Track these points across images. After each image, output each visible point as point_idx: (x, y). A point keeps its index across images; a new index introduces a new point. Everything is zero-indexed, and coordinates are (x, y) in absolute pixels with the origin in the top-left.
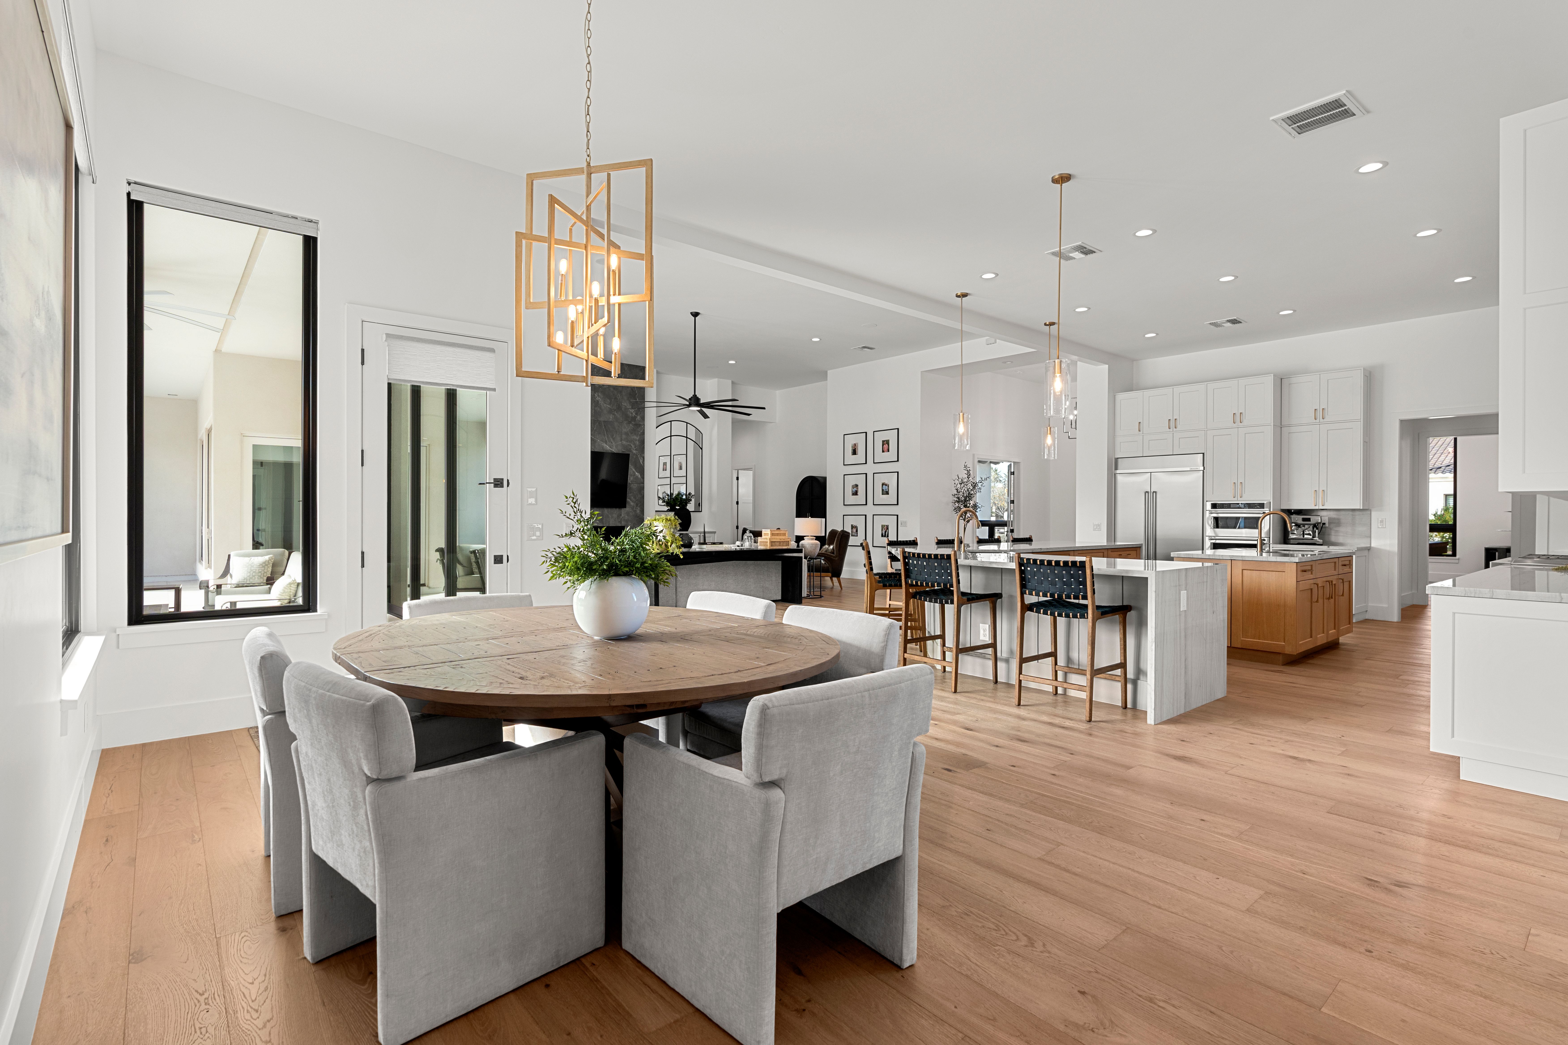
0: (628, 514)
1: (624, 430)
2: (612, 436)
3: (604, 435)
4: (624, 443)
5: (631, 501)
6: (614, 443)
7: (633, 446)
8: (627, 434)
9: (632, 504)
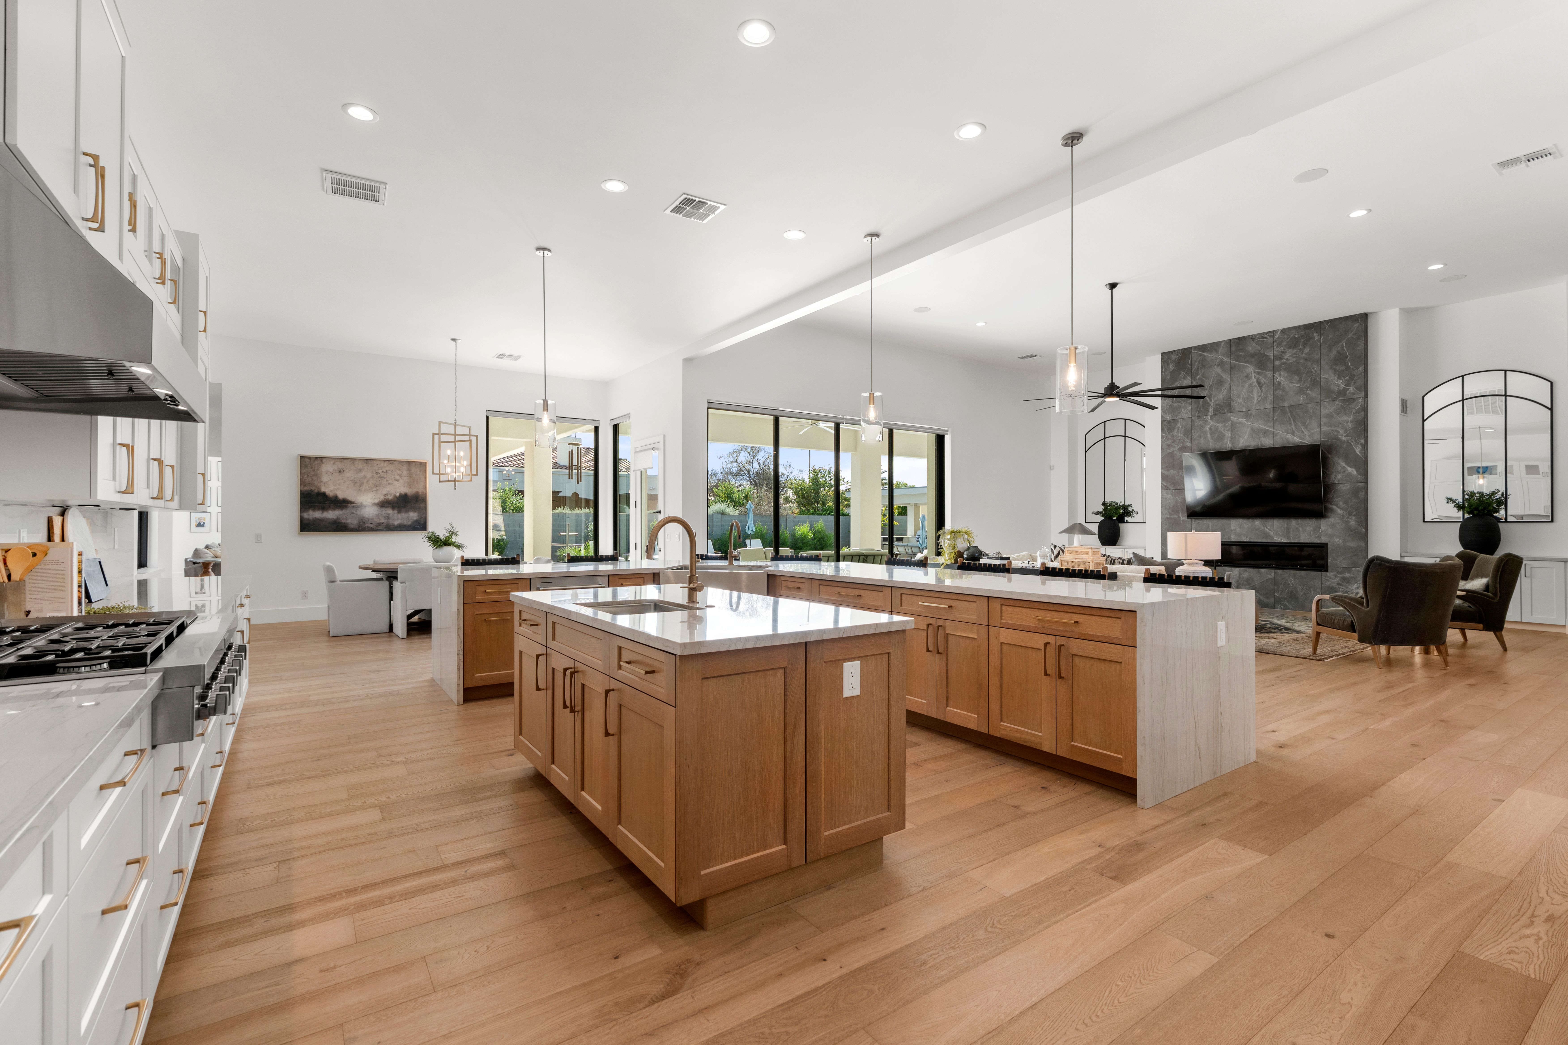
0: (1333, 526)
1: (1324, 412)
2: (1304, 423)
3: (1291, 424)
4: (1324, 429)
5: (1339, 509)
6: (1306, 433)
7: (1341, 431)
8: (1330, 416)
9: (1340, 512)
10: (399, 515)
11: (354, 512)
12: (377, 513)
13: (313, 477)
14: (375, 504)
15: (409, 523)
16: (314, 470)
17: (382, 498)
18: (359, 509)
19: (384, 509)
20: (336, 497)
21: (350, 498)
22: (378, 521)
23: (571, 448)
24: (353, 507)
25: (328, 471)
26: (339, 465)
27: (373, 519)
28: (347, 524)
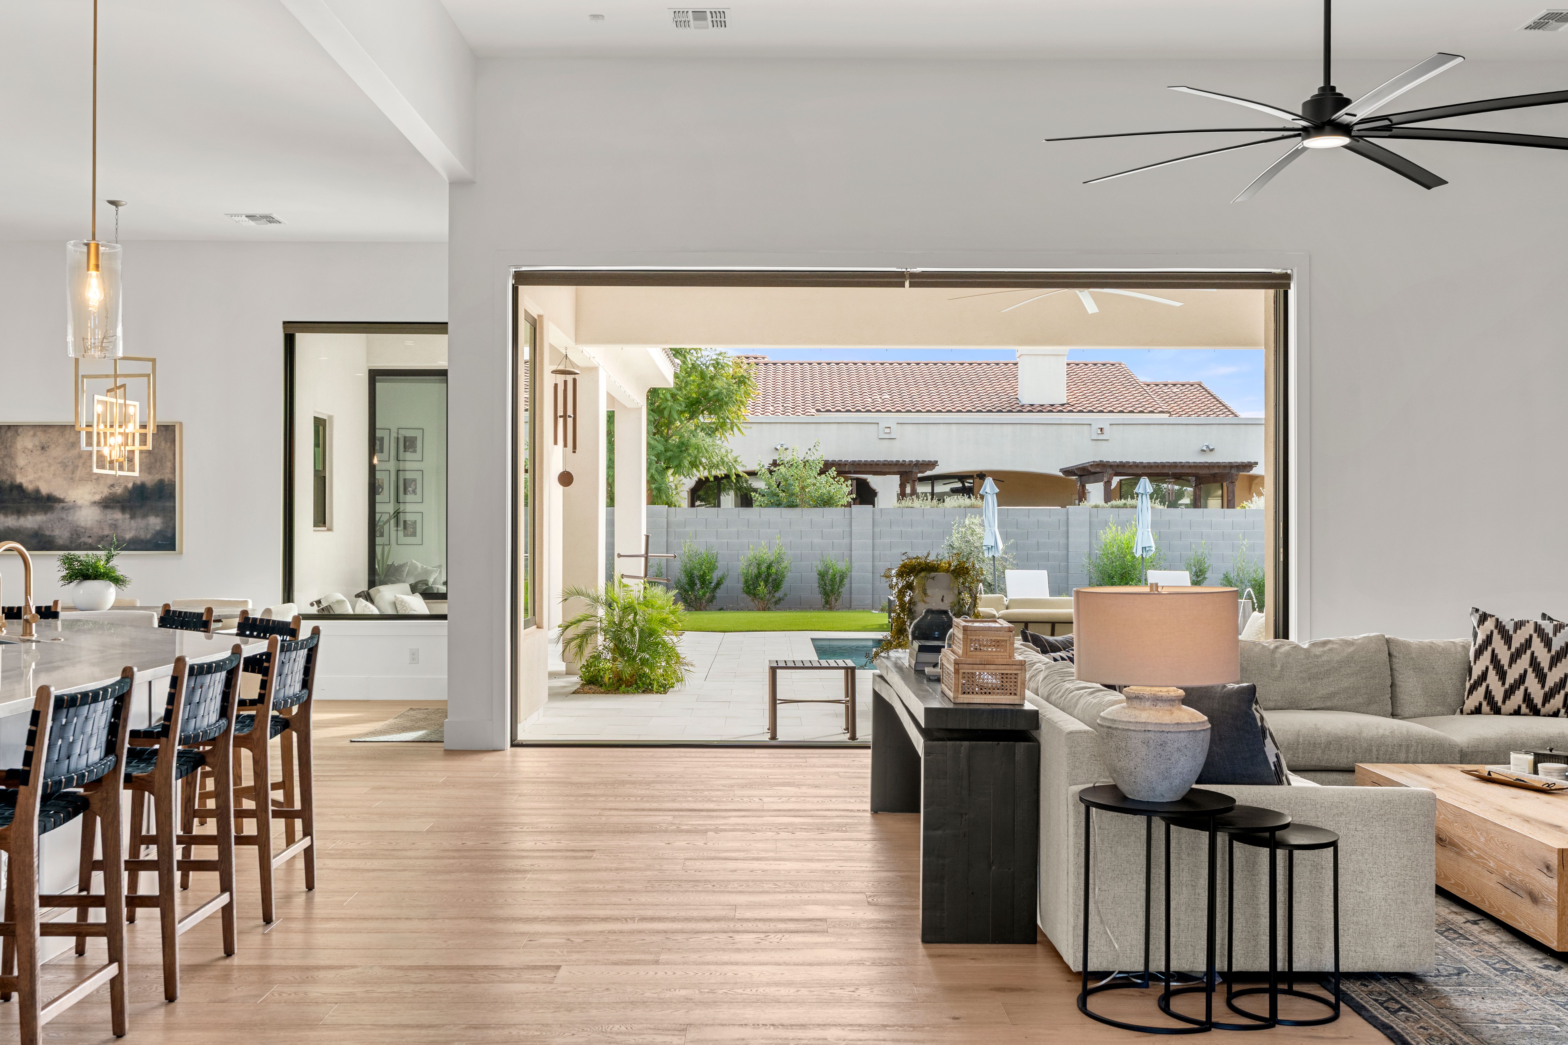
10: (133, 522)
11: (64, 516)
12: (98, 518)
13: (5, 459)
14: (95, 503)
15: (149, 536)
16: (6, 448)
17: (106, 492)
18: (72, 511)
19: (109, 511)
20: (37, 491)
21: (58, 493)
22: (100, 534)
23: (560, 379)
24: (63, 508)
25: (26, 448)
26: (42, 437)
27: (91, 529)
28: (54, 537)
